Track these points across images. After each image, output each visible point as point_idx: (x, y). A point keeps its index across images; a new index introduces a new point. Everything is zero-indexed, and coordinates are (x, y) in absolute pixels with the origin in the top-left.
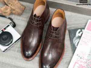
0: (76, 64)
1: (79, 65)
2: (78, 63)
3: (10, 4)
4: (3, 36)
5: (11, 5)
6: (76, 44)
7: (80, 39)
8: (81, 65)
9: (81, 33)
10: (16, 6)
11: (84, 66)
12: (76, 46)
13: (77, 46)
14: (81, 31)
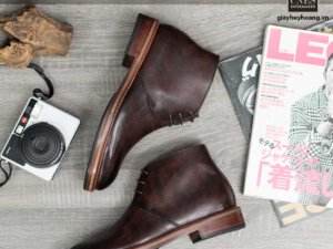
0: (264, 166)
1: (272, 167)
2: (268, 163)
3: (25, 35)
4: (34, 141)
5: (31, 39)
6: (249, 105)
7: (257, 87)
8: (278, 166)
9: (255, 66)
10: (44, 36)
11: (287, 167)
12: (251, 111)
13: (253, 108)
14: (254, 60)
